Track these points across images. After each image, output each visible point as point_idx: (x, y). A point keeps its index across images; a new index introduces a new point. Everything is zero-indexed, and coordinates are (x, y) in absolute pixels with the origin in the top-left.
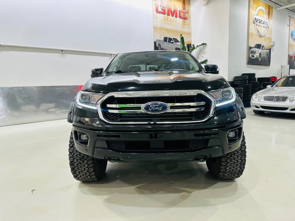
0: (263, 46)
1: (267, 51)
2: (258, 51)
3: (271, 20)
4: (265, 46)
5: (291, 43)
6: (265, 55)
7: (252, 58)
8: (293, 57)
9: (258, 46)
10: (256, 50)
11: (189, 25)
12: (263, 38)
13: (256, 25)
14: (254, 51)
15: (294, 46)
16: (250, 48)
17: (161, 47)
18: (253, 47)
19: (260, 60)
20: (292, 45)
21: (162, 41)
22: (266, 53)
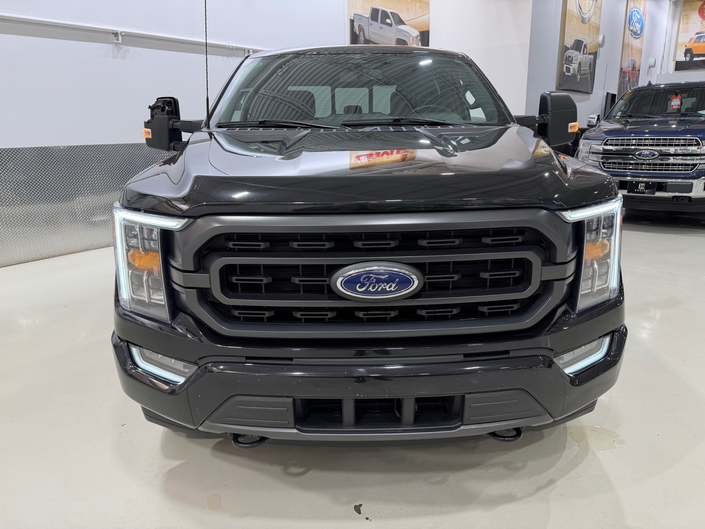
0: (585, 46)
1: (590, 58)
2: (578, 57)
4: (588, 45)
5: (626, 40)
6: (587, 68)
7: (567, 74)
8: (628, 74)
9: (578, 45)
10: (574, 55)
12: (587, 25)
14: (571, 57)
15: (632, 48)
16: (564, 49)
17: (364, 36)
18: (569, 48)
19: (578, 80)
20: (629, 46)
21: (368, 18)
22: (589, 64)
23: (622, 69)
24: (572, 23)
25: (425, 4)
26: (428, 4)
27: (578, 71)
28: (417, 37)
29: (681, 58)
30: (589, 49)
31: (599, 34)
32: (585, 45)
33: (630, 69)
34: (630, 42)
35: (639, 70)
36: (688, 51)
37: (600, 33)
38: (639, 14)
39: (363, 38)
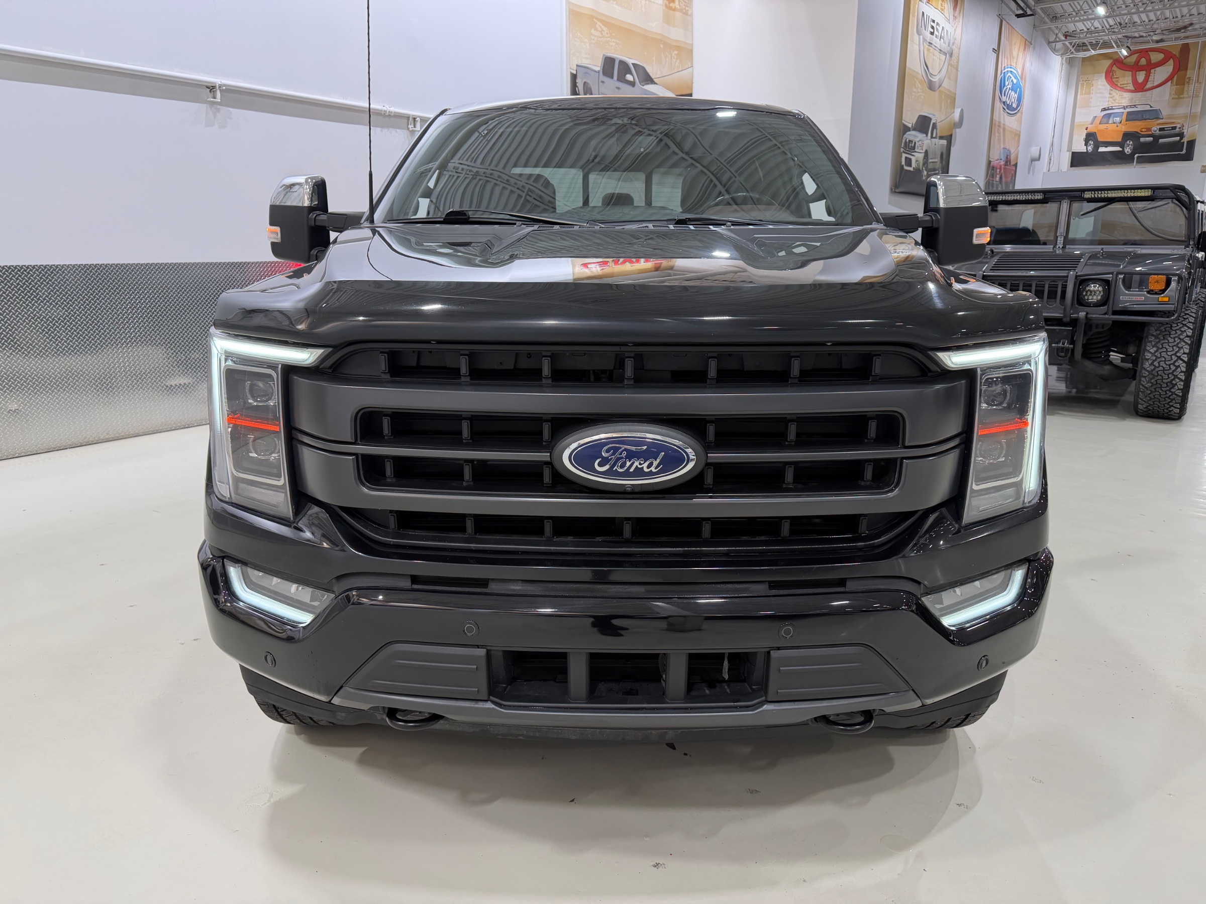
0: (934, 126)
1: (942, 145)
2: (923, 141)
3: (960, 27)
4: (938, 125)
5: (996, 117)
6: (938, 160)
7: (906, 168)
8: (998, 170)
9: (924, 124)
10: (917, 140)
12: (937, 93)
13: (924, 40)
14: (912, 141)
15: (1004, 129)
16: (902, 129)
18: (909, 128)
19: (924, 178)
20: (999, 126)
21: (599, 72)
22: (940, 154)
23: (989, 162)
24: (914, 90)
25: (685, 52)
26: (691, 51)
27: (924, 164)
29: (1080, 147)
30: (941, 129)
31: (954, 108)
32: (934, 124)
33: (1002, 163)
34: (1002, 122)
35: (1016, 165)
36: (1090, 137)
37: (956, 106)
38: (1014, 76)
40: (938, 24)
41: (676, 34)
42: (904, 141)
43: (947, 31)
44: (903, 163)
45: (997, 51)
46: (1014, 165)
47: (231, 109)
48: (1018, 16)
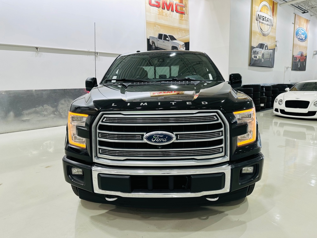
0: (266, 46)
1: (271, 52)
2: (261, 51)
3: (276, 18)
4: (268, 46)
5: (295, 43)
6: (269, 56)
7: (254, 59)
8: (298, 58)
9: (261, 46)
10: (258, 51)
11: (187, 21)
12: (267, 37)
13: (260, 22)
15: (299, 46)
16: (252, 48)
17: (155, 46)
18: (255, 47)
19: (263, 61)
20: (297, 45)
21: (157, 38)
22: (270, 54)
23: (293, 56)
24: (256, 36)
25: (187, 31)
26: (189, 30)
27: (262, 57)
28: (183, 45)
30: (270, 47)
33: (300, 56)
35: (306, 56)
37: (276, 40)
38: (303, 30)
39: (154, 47)
40: (265, 17)
41: (183, 26)
42: (253, 51)
43: (270, 19)
44: (253, 57)
45: (294, 24)
46: (305, 56)
47: (43, 53)
48: (303, 13)
